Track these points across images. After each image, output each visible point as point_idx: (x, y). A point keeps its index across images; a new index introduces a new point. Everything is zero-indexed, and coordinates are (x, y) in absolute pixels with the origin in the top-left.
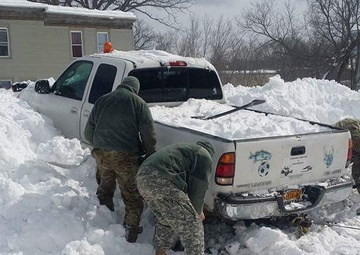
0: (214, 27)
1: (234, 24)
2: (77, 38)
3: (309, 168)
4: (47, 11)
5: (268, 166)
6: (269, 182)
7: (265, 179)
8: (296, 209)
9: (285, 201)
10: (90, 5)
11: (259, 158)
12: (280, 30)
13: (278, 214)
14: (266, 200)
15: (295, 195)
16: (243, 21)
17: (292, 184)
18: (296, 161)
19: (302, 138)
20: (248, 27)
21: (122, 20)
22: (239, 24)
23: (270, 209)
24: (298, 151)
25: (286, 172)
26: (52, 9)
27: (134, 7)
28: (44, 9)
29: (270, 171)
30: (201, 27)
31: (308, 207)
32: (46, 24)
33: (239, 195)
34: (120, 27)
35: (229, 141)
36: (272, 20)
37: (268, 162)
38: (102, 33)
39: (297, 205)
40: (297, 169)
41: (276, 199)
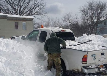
0: (55, 20)
1: (60, 20)
2: (16, 24)
3: (105, 59)
4: (8, 16)
5: (95, 58)
6: (95, 63)
7: (95, 62)
8: (103, 70)
9: (100, 68)
10: (18, 14)
11: (93, 56)
12: (74, 21)
13: (98, 72)
14: (95, 68)
15: (102, 66)
16: (63, 19)
17: (101, 63)
18: (102, 57)
19: (104, 50)
20: (65, 20)
21: (30, 18)
22: (62, 20)
23: (96, 70)
24: (103, 54)
25: (100, 60)
26: (9, 15)
27: (31, 15)
28: (7, 16)
29: (96, 60)
30: (50, 21)
31: (106, 70)
32: (7, 20)
33: (88, 66)
34: (29, 21)
35: (86, 52)
36: (72, 19)
37: (95, 57)
38: (24, 22)
39: (103, 69)
40: (102, 59)
41: (98, 67)
